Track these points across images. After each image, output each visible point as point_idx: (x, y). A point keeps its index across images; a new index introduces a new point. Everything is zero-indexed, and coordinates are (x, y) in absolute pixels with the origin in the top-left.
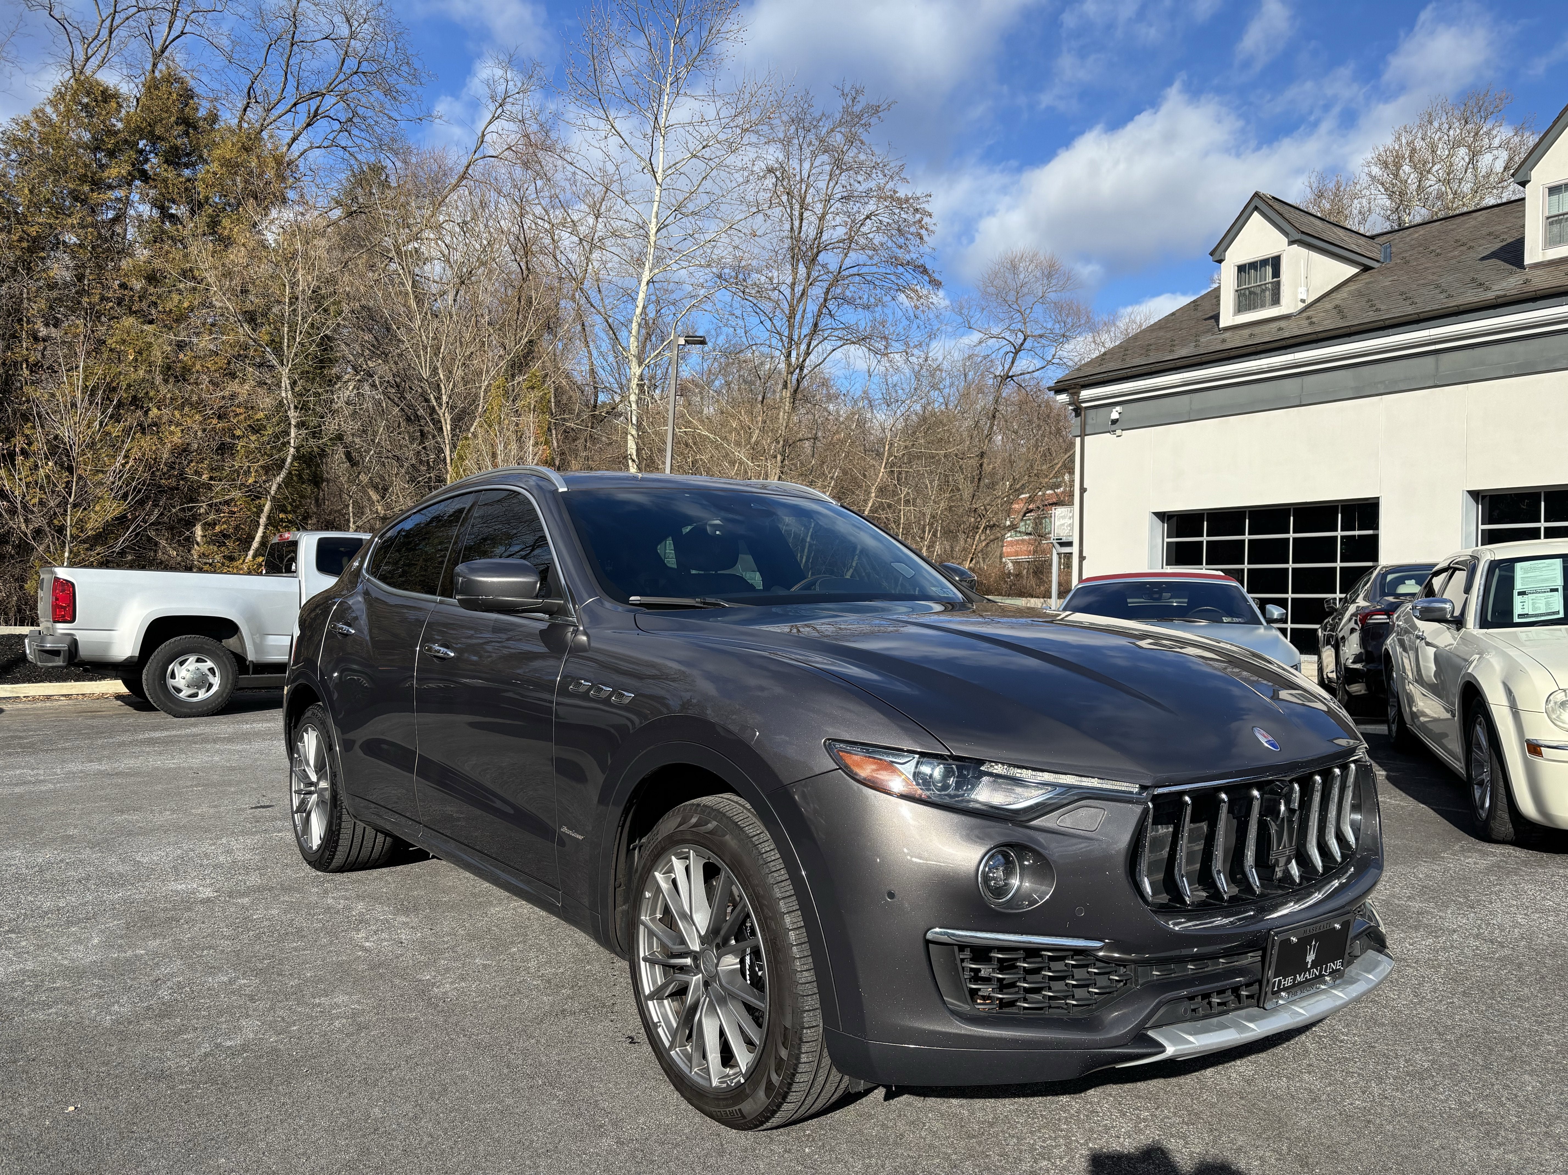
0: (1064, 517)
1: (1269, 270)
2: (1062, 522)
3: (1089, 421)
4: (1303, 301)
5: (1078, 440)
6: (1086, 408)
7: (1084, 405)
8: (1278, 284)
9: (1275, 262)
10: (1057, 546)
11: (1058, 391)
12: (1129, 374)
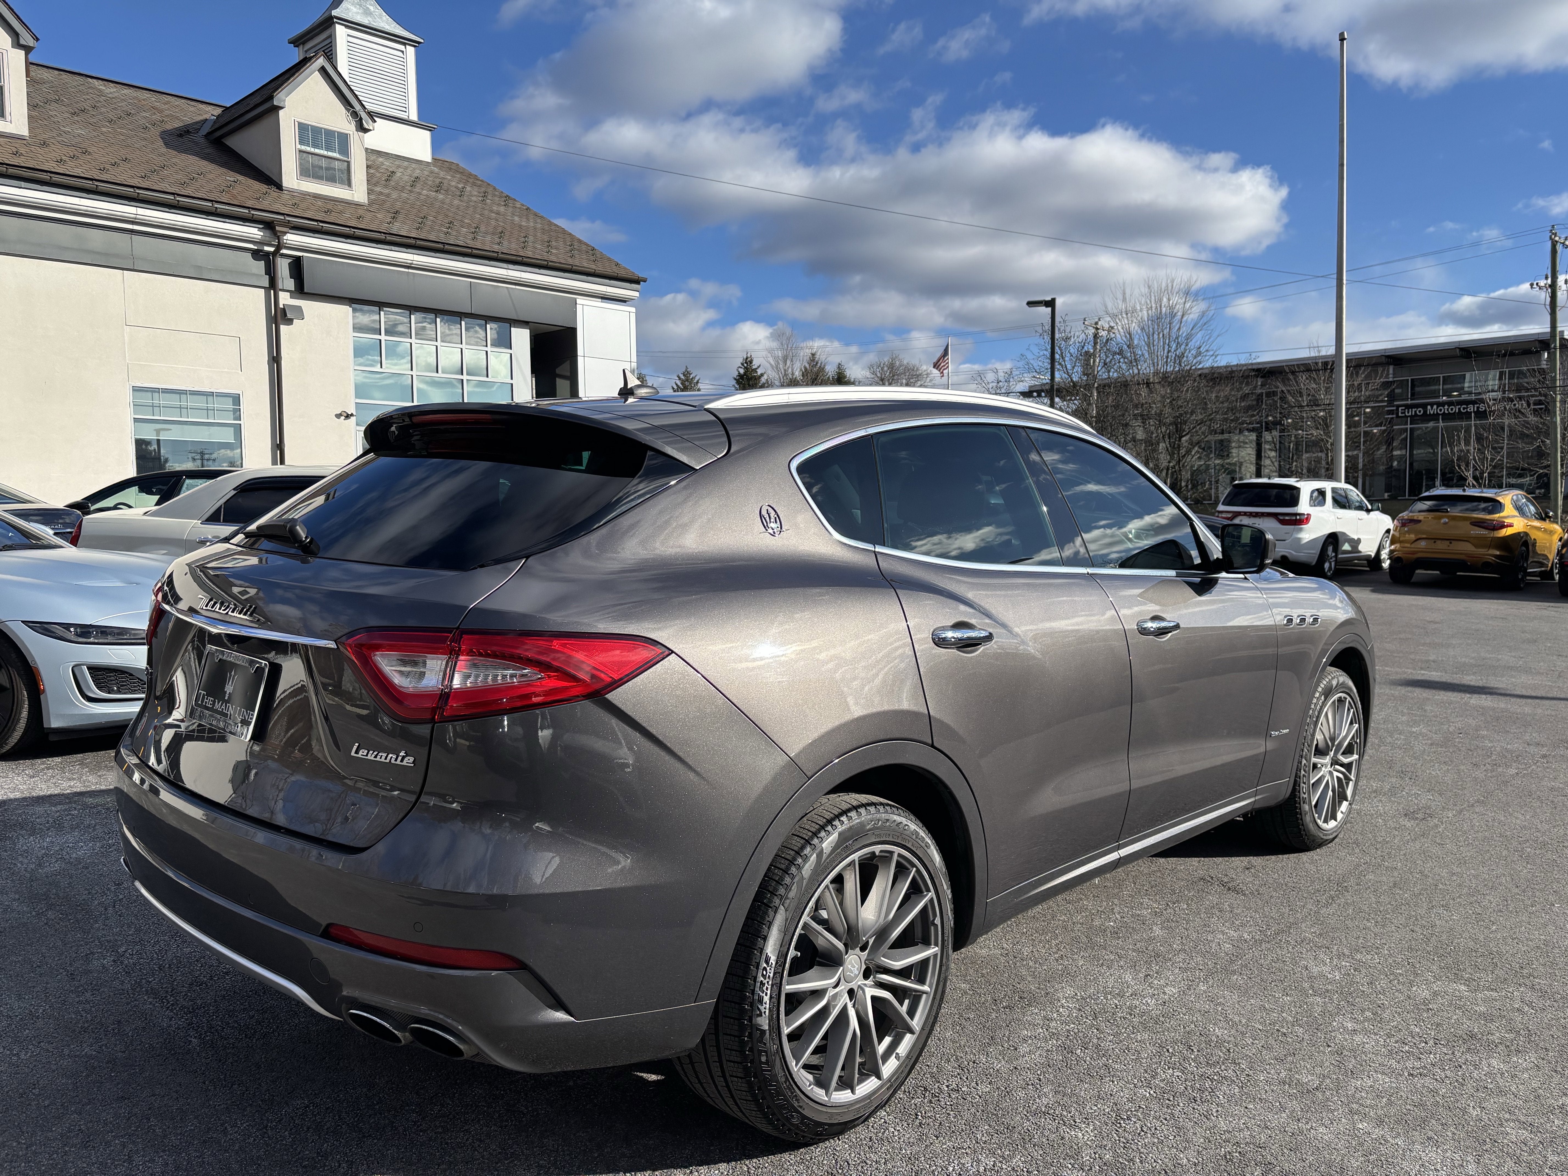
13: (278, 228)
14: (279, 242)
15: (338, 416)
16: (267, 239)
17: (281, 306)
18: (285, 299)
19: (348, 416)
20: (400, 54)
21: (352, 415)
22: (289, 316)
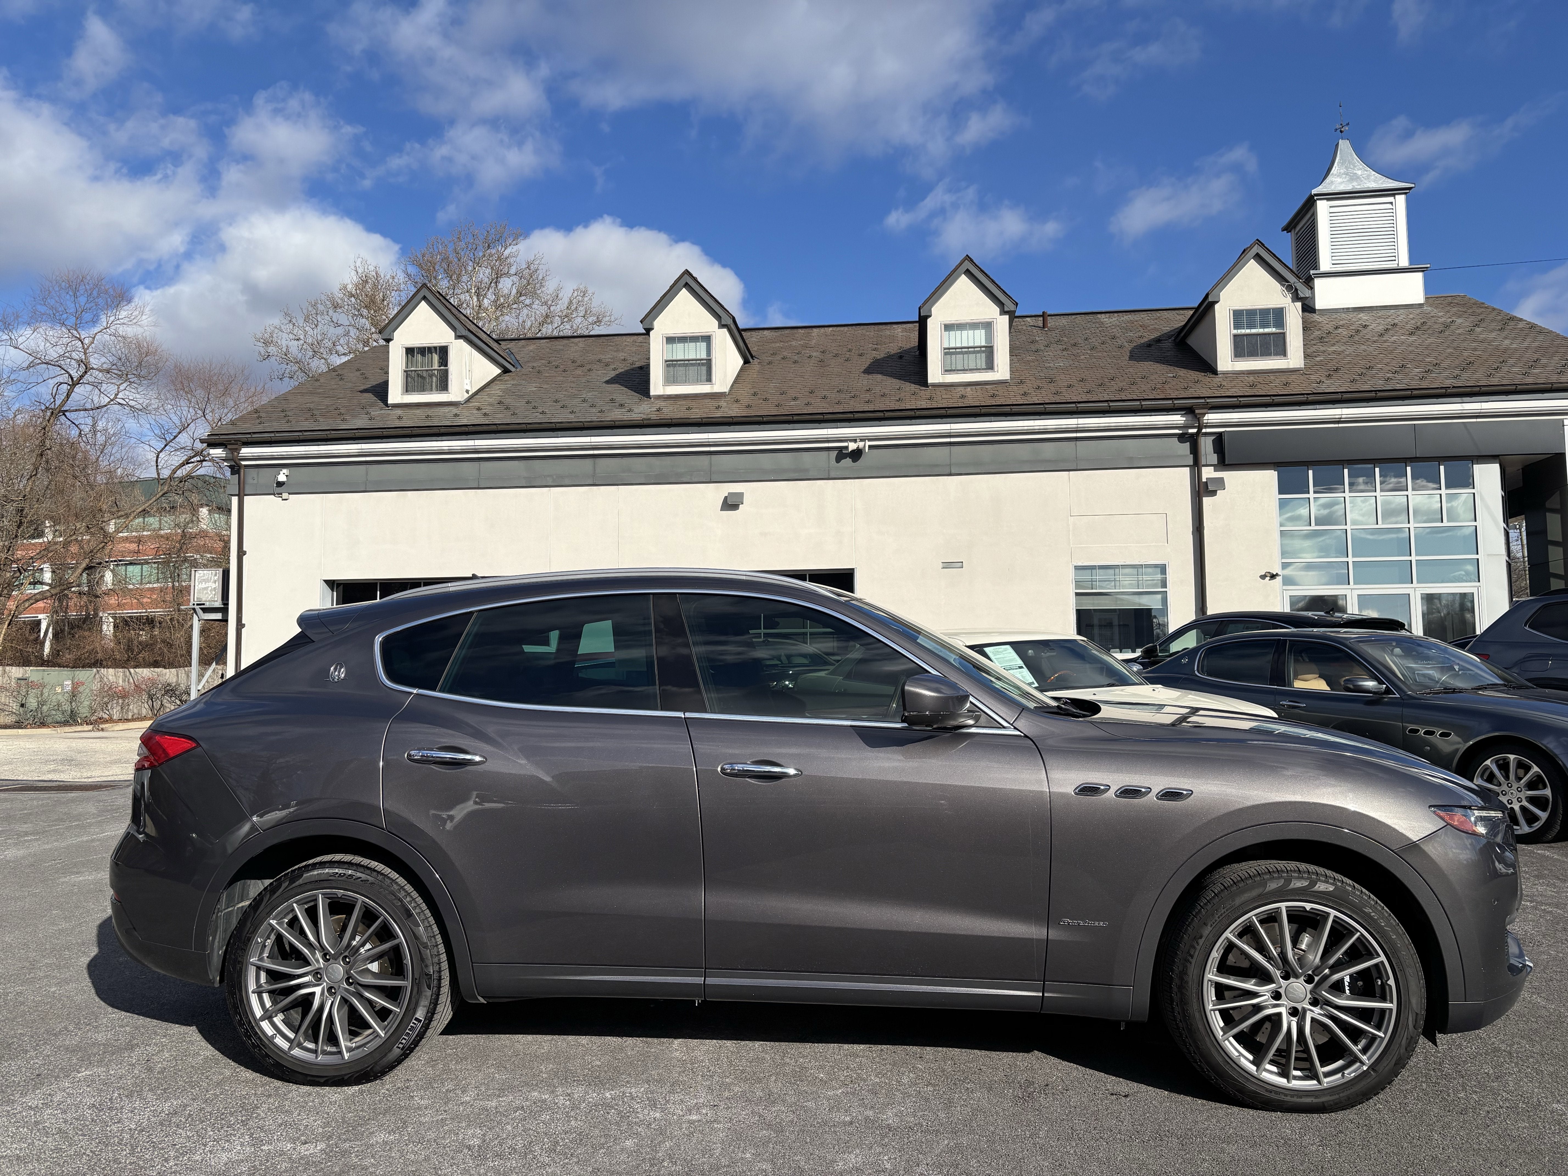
0: (207, 581)
1: (436, 358)
2: (204, 585)
3: (249, 480)
4: (467, 392)
5: (235, 500)
6: (246, 466)
7: (243, 463)
8: (446, 372)
9: (443, 352)
10: (200, 612)
11: (212, 445)
12: (302, 438)
13: (1197, 411)
14: (1199, 424)
15: (1263, 577)
16: (1190, 422)
17: (1204, 480)
18: (1208, 473)
19: (1273, 577)
20: (1389, 206)
21: (1277, 575)
22: (1210, 488)
